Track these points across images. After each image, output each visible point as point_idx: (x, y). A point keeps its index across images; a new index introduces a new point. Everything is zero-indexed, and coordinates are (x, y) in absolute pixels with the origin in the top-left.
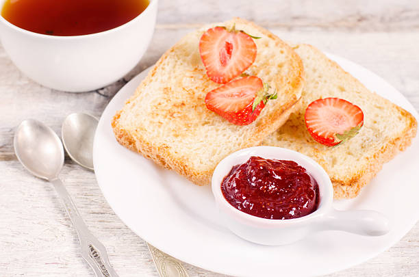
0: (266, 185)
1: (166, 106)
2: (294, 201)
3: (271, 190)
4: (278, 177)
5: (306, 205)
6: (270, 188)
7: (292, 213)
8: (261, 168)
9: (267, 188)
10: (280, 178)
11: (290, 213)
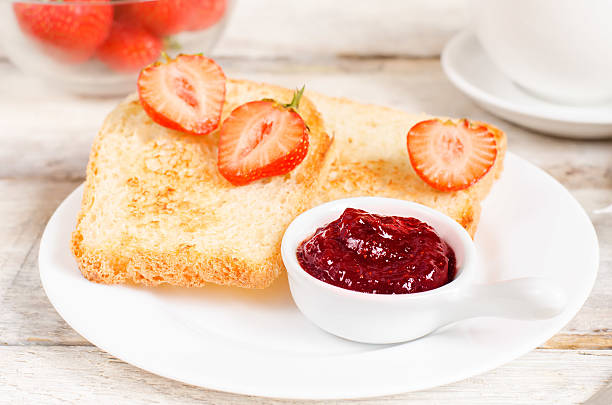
0: (368, 247)
1: (146, 200)
2: (411, 269)
3: (376, 256)
4: (386, 236)
5: (430, 275)
6: (374, 252)
7: (408, 286)
8: (361, 221)
9: (370, 252)
10: (390, 237)
11: (405, 286)
